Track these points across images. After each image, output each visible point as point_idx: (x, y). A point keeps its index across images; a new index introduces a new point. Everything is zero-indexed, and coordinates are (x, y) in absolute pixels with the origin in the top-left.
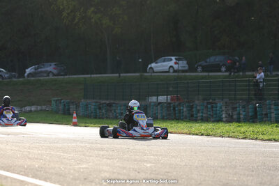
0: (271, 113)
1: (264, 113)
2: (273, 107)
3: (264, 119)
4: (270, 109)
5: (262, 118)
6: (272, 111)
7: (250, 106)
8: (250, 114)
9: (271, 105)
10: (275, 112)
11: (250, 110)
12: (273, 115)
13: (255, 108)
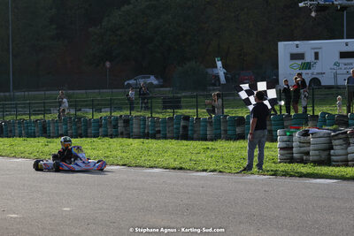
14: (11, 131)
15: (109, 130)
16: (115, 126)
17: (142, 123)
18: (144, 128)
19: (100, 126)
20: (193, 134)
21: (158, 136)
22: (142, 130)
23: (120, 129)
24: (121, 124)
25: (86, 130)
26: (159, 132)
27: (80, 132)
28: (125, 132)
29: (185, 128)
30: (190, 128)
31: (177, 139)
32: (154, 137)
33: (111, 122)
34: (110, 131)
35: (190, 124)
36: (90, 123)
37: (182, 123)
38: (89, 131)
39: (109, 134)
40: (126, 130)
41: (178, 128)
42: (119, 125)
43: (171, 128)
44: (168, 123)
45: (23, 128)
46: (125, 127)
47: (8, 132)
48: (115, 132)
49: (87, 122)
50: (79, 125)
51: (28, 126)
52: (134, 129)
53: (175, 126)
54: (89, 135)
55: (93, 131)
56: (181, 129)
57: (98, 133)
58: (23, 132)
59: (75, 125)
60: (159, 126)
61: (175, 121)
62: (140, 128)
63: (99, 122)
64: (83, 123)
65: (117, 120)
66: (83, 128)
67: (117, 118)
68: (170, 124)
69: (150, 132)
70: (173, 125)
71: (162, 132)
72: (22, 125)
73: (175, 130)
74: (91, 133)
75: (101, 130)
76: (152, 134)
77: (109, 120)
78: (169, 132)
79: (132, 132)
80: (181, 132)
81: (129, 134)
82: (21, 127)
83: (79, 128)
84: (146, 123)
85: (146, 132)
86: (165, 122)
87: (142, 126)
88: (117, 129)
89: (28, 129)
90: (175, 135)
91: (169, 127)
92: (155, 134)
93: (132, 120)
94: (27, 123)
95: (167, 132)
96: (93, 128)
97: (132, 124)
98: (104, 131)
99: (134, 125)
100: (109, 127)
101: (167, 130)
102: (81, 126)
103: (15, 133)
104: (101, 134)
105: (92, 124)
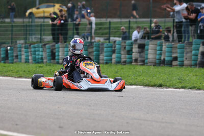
0: (21, 55)
1: (15, 55)
2: (23, 49)
3: (15, 60)
4: (20, 51)
5: (13, 60)
6: (23, 53)
7: (2, 49)
8: (2, 56)
9: (21, 47)
10: (25, 54)
11: (2, 52)
12: (23, 57)
13: (7, 51)
14: (17, 56)
15: (123, 56)
16: (130, 52)
17: (158, 48)
18: (161, 54)
19: (114, 52)
21: (174, 63)
22: (158, 57)
23: (135, 55)
24: (135, 49)
25: (98, 57)
26: (176, 59)
28: (139, 59)
31: (195, 66)
32: (170, 64)
33: (125, 48)
34: (124, 57)
36: (103, 49)
37: (202, 49)
38: (101, 57)
39: (123, 60)
40: (141, 56)
41: (197, 55)
42: (134, 50)
43: (189, 55)
44: (186, 49)
45: (29, 53)
46: (140, 53)
47: (14, 57)
48: (129, 59)
49: (99, 47)
50: (90, 50)
51: (35, 51)
52: (149, 55)
53: (193, 52)
54: (101, 61)
55: (105, 58)
56: (199, 55)
57: (111, 60)
58: (30, 58)
59: (87, 50)
60: (176, 52)
61: (193, 46)
62: (156, 54)
63: (111, 47)
64: (95, 48)
65: (132, 44)
66: (95, 53)
67: (132, 43)
68: (188, 50)
69: (167, 59)
70: (191, 51)
71: (179, 59)
72: (29, 50)
73: (193, 57)
74: (103, 60)
75: (114, 56)
76: (169, 61)
77: (123, 44)
78: (186, 59)
79: (147, 59)
80: (199, 60)
81: (143, 61)
82: (28, 52)
83: (90, 53)
84: (163, 49)
85: (162, 58)
86: (183, 48)
87: (158, 52)
88: (131, 54)
89: (35, 54)
90: (193, 63)
91: (186, 53)
92: (172, 61)
93: (148, 45)
94: (35, 48)
95: (184, 59)
96: (105, 54)
97: (148, 50)
98: (117, 58)
99: (150, 50)
100: (122, 52)
101: (185, 57)
102: (93, 52)
103: (21, 59)
104: (113, 61)
105: (105, 49)
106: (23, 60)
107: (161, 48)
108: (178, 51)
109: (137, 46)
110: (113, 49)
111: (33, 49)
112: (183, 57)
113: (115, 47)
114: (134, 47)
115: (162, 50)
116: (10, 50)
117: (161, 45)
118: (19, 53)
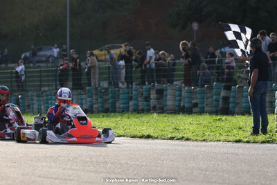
0: (33, 104)
1: (26, 104)
2: (35, 98)
3: (27, 111)
4: (32, 100)
5: (25, 110)
6: (35, 102)
7: (13, 98)
9: (33, 96)
10: (37, 103)
12: (35, 106)
13: (18, 98)
14: (29, 106)
15: (140, 103)
16: (147, 99)
17: (177, 93)
18: (180, 100)
19: (131, 99)
20: (234, 108)
21: (195, 110)
22: (177, 103)
23: (153, 102)
24: (153, 95)
25: (114, 104)
26: (196, 105)
27: (107, 106)
28: (158, 106)
29: (226, 99)
30: (231, 100)
31: (217, 113)
32: (190, 111)
33: (142, 94)
34: (142, 104)
35: (232, 94)
36: (119, 95)
37: (223, 93)
38: (117, 104)
39: (140, 108)
40: (159, 103)
41: (218, 101)
42: (151, 97)
43: (209, 100)
44: (207, 94)
45: (42, 102)
46: (158, 99)
47: (26, 107)
48: (147, 106)
49: (115, 94)
50: (106, 97)
51: (48, 100)
52: (168, 101)
53: (214, 97)
54: (117, 110)
55: (122, 105)
56: (220, 100)
57: (128, 107)
58: (43, 107)
59: (102, 97)
60: (196, 98)
61: (214, 90)
62: (175, 100)
63: (128, 93)
64: (110, 95)
65: (149, 90)
66: (110, 100)
67: (149, 88)
68: (209, 95)
69: (186, 105)
70: (212, 97)
71: (199, 106)
72: (41, 99)
73: (214, 103)
74: (119, 108)
75: (131, 103)
76: (189, 108)
77: (140, 90)
78: (207, 105)
79: (166, 106)
80: (220, 106)
81: (162, 108)
82: (40, 101)
83: (106, 100)
84: (183, 95)
85: (182, 105)
86: (203, 93)
87: (177, 98)
88: (149, 101)
89: (47, 103)
90: (214, 109)
91: (207, 99)
92: (191, 108)
93: (167, 90)
94: (48, 96)
95: (205, 105)
96: (121, 101)
97: (166, 96)
98: (135, 105)
99: (168, 96)
100: (140, 99)
101: (205, 103)
102: (109, 99)
103: (33, 109)
104: (131, 108)
105: (121, 95)
106: (36, 110)
107: (181, 93)
108: (198, 96)
109: (154, 92)
110: (130, 95)
111: (45, 98)
112: (203, 103)
113: (132, 93)
114: (151, 92)
115: (181, 96)
116: (21, 98)
117: (180, 90)
118: (31, 102)
